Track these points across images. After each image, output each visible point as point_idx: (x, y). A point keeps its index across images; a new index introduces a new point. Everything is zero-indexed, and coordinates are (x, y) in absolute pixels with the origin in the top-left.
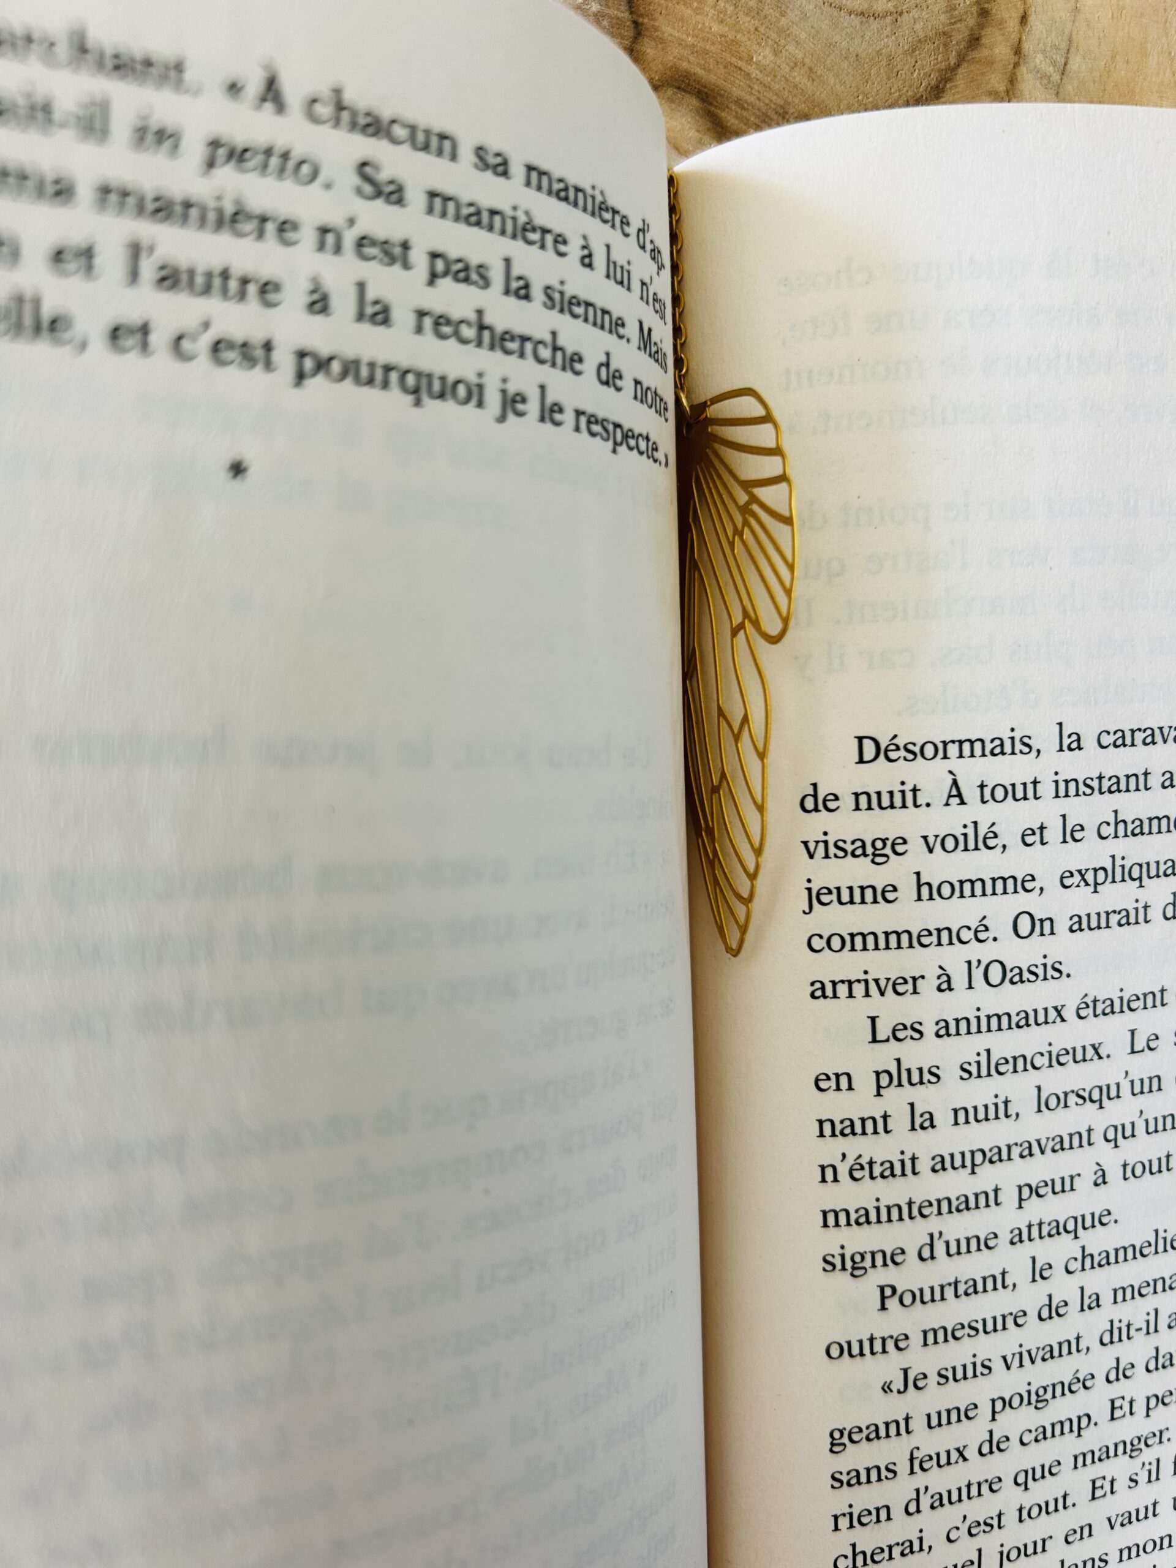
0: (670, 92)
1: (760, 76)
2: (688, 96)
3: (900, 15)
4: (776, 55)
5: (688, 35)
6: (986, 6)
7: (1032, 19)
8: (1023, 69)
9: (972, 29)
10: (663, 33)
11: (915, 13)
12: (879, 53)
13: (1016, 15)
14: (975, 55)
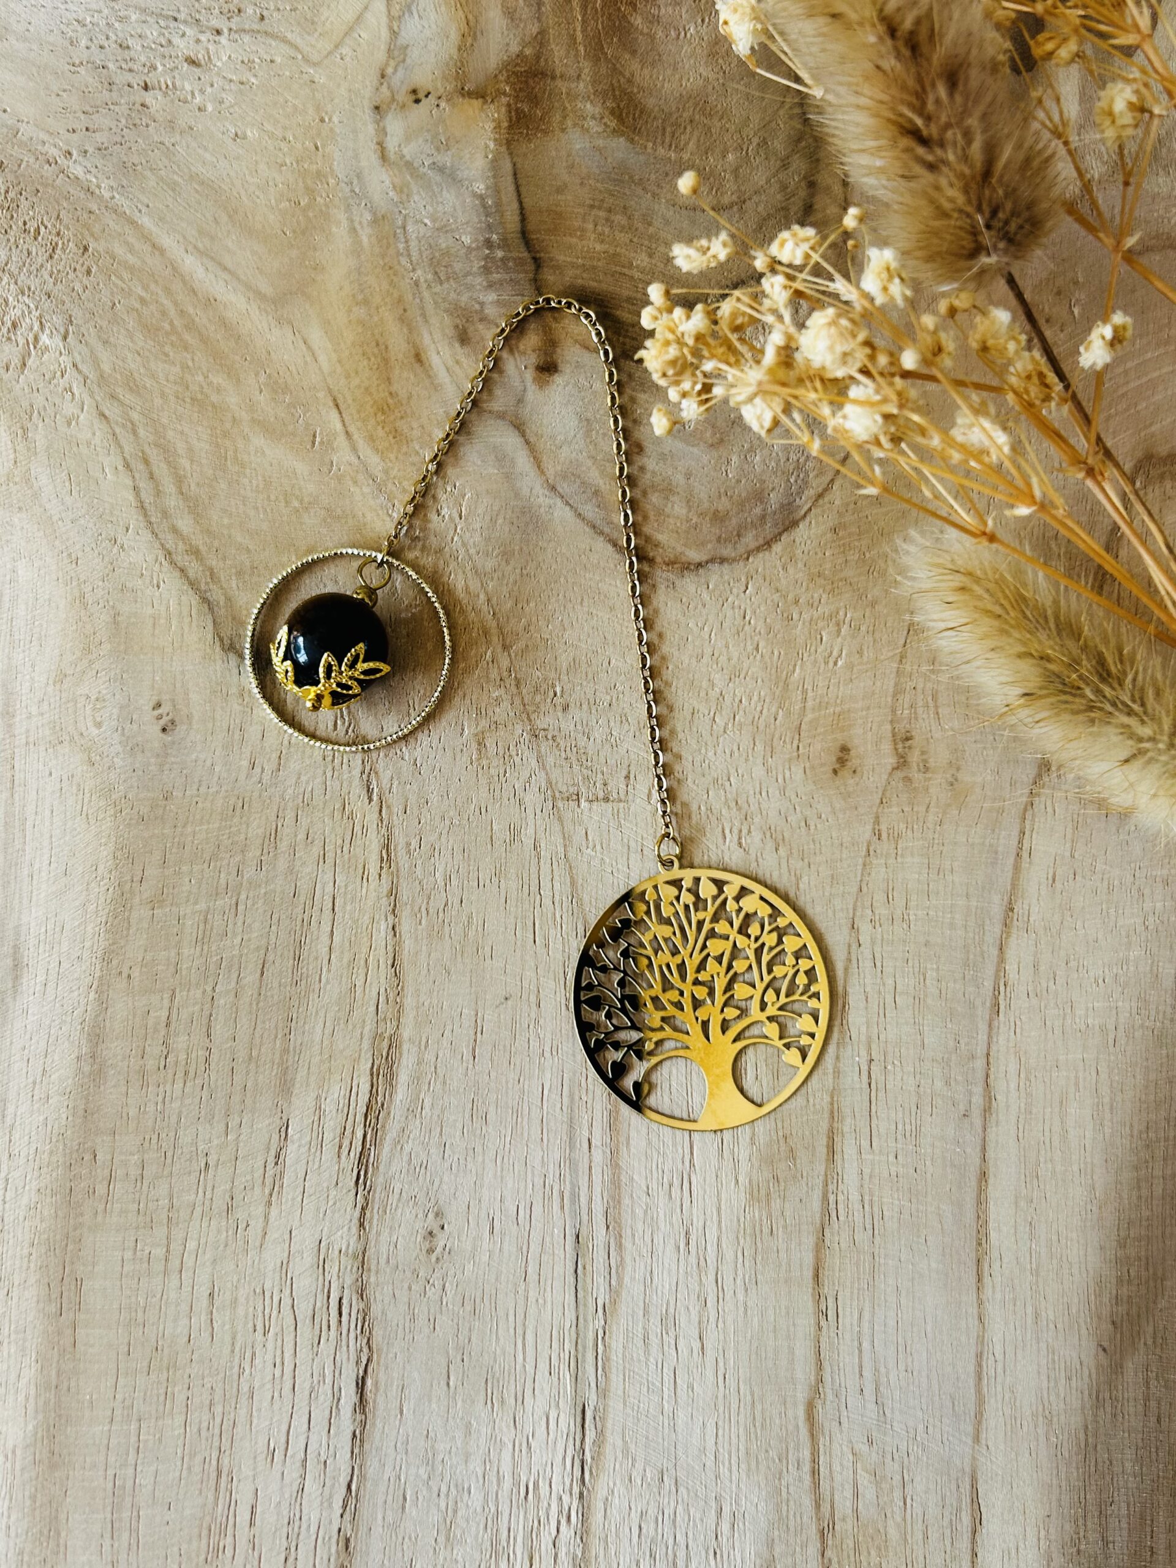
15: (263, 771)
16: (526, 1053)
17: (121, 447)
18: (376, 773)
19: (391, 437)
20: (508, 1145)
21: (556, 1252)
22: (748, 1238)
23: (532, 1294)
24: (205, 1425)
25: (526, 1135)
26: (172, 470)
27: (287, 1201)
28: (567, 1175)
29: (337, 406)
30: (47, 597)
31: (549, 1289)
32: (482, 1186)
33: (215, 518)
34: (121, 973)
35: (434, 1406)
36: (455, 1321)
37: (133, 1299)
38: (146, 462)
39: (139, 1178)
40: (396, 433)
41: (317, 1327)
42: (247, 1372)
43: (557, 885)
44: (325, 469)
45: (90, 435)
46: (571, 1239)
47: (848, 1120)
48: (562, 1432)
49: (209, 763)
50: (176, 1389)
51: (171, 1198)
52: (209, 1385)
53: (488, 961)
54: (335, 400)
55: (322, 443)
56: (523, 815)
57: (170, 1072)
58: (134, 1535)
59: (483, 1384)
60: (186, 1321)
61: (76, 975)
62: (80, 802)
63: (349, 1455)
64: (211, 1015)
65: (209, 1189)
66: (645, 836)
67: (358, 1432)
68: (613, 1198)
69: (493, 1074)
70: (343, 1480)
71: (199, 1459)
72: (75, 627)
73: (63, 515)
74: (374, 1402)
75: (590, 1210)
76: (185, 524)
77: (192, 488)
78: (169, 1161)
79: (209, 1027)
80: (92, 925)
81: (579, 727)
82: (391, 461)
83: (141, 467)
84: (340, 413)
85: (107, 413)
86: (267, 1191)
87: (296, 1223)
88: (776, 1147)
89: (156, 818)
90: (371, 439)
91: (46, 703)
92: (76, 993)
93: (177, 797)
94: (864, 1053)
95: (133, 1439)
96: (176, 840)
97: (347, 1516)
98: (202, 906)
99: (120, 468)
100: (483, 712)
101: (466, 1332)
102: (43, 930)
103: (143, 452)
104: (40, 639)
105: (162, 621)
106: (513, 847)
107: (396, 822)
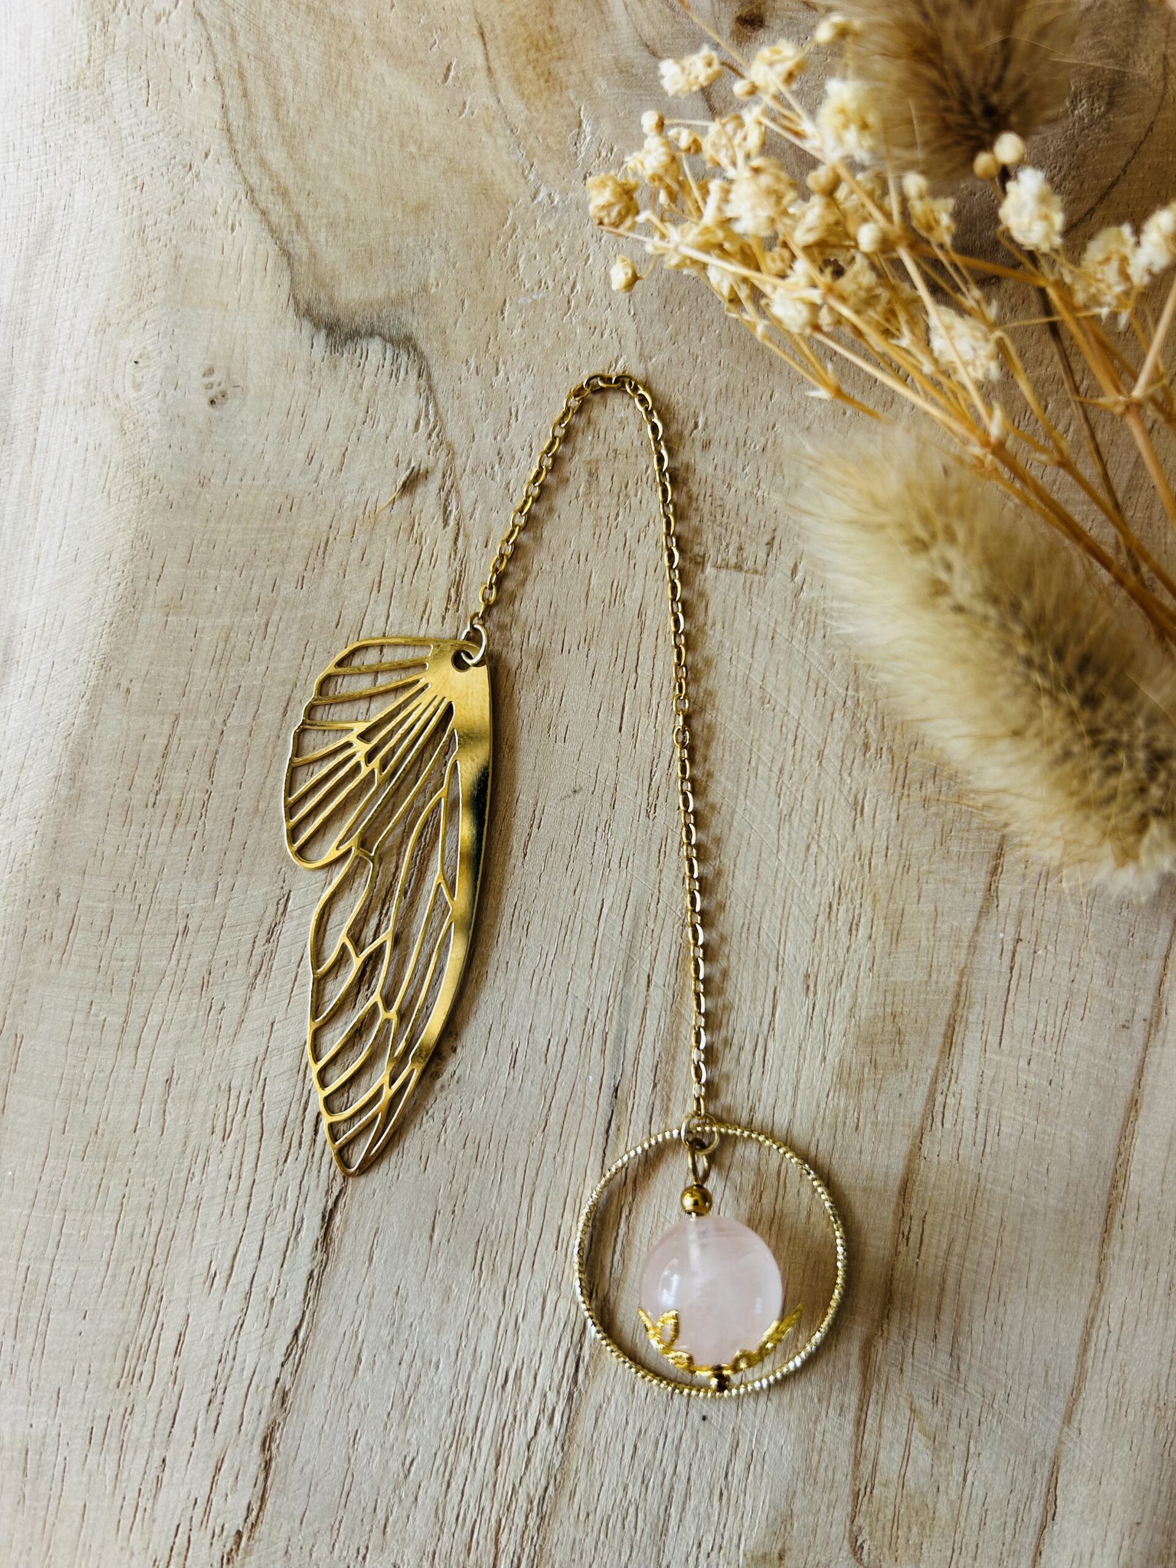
15: (321, 469)
16: (588, 860)
17: (214, 55)
18: (458, 492)
19: (542, 81)
20: (548, 966)
21: (587, 1103)
22: (826, 1130)
23: (550, 1150)
24: (139, 1230)
25: (573, 956)
26: (271, 89)
27: (272, 988)
28: (615, 1014)
29: (482, 35)
30: (101, 228)
31: (571, 1147)
32: (509, 1009)
33: (313, 155)
34: (119, 685)
35: (410, 1259)
36: (452, 1164)
37: (78, 1070)
38: (242, 76)
39: (105, 930)
40: (549, 77)
41: (286, 1142)
42: (197, 1179)
43: (659, 665)
44: (455, 110)
45: (179, 37)
46: (607, 1091)
47: (977, 1008)
48: (559, 1319)
49: (258, 450)
50: (112, 1184)
51: (139, 959)
52: (151, 1186)
53: (560, 743)
54: (481, 27)
55: (456, 78)
56: (632, 572)
57: (159, 811)
58: (40, 1340)
59: (473, 1245)
60: (134, 1107)
61: (68, 681)
62: (103, 477)
63: (302, 1297)
64: (217, 752)
65: (184, 957)
66: (780, 620)
67: (315, 1273)
68: (668, 1051)
69: (545, 878)
70: (291, 1324)
71: (126, 1267)
72: (128, 266)
73: (135, 129)
74: (341, 1241)
75: (636, 1059)
76: (276, 157)
77: (291, 115)
78: (142, 917)
79: (213, 766)
80: (95, 624)
81: (719, 472)
82: (537, 111)
83: (235, 81)
84: (485, 44)
85: (204, 12)
86: (252, 971)
87: (280, 1016)
88: (880, 1025)
89: (187, 507)
90: (518, 80)
91: (84, 356)
92: (65, 702)
93: (215, 485)
94: (1011, 930)
95: (55, 1230)
96: (207, 536)
97: (289, 1366)
98: (225, 620)
99: (209, 79)
100: (602, 436)
101: (462, 1180)
102: (41, 623)
103: (239, 63)
104: (87, 278)
105: (231, 272)
106: (613, 610)
107: (473, 557)
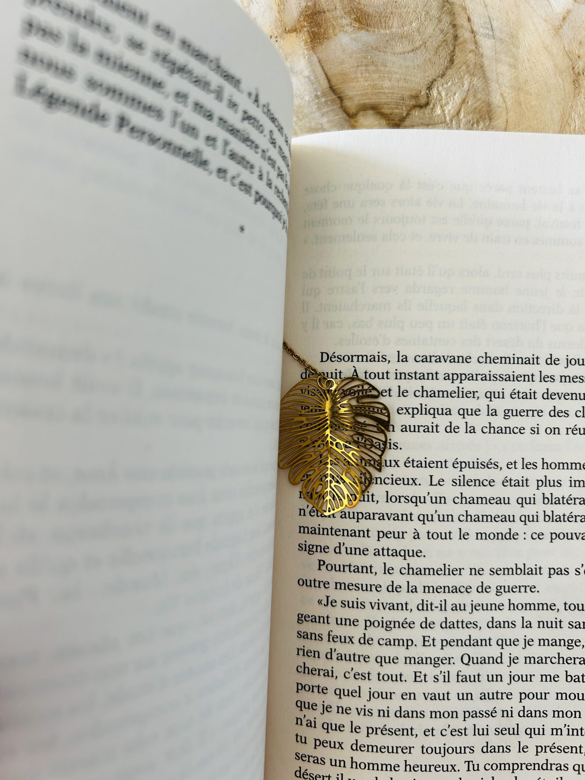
0: (361, 113)
1: (389, 91)
2: (368, 111)
3: (426, 43)
4: (390, 81)
5: (358, 91)
6: (454, 23)
7: (472, 18)
8: (478, 37)
9: (453, 34)
10: (349, 95)
11: (430, 40)
12: (425, 60)
13: (466, 20)
14: (459, 41)
